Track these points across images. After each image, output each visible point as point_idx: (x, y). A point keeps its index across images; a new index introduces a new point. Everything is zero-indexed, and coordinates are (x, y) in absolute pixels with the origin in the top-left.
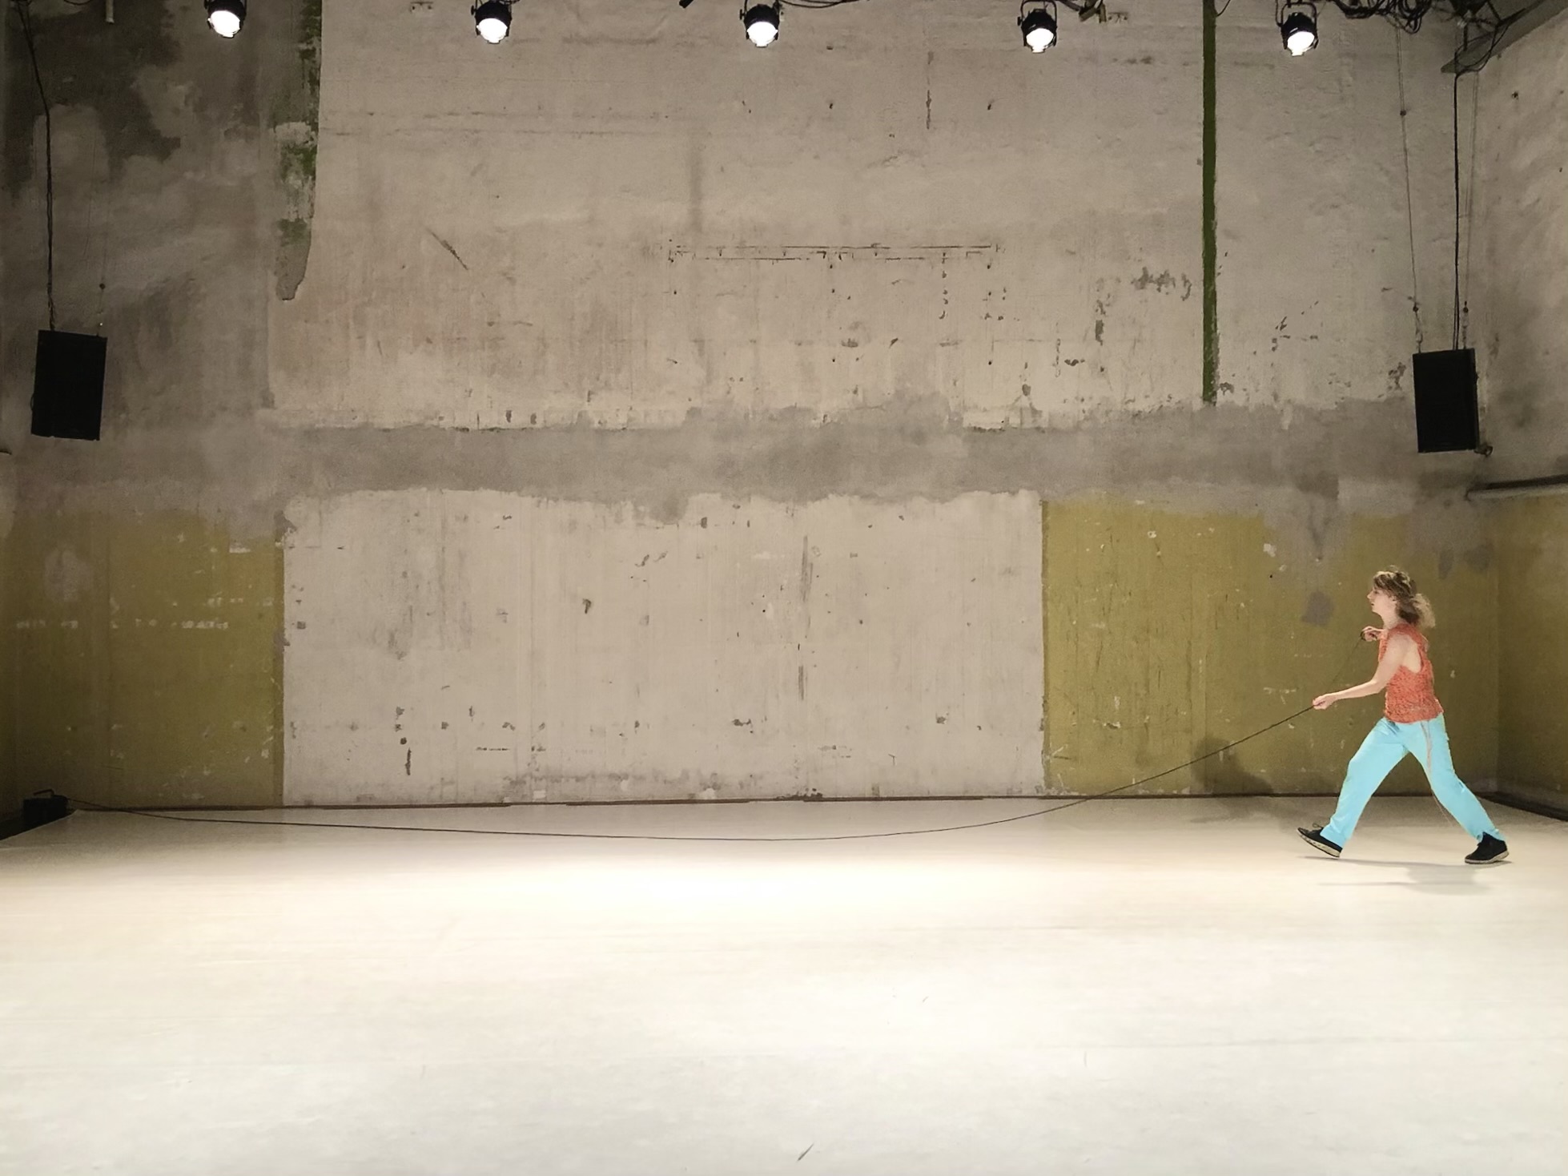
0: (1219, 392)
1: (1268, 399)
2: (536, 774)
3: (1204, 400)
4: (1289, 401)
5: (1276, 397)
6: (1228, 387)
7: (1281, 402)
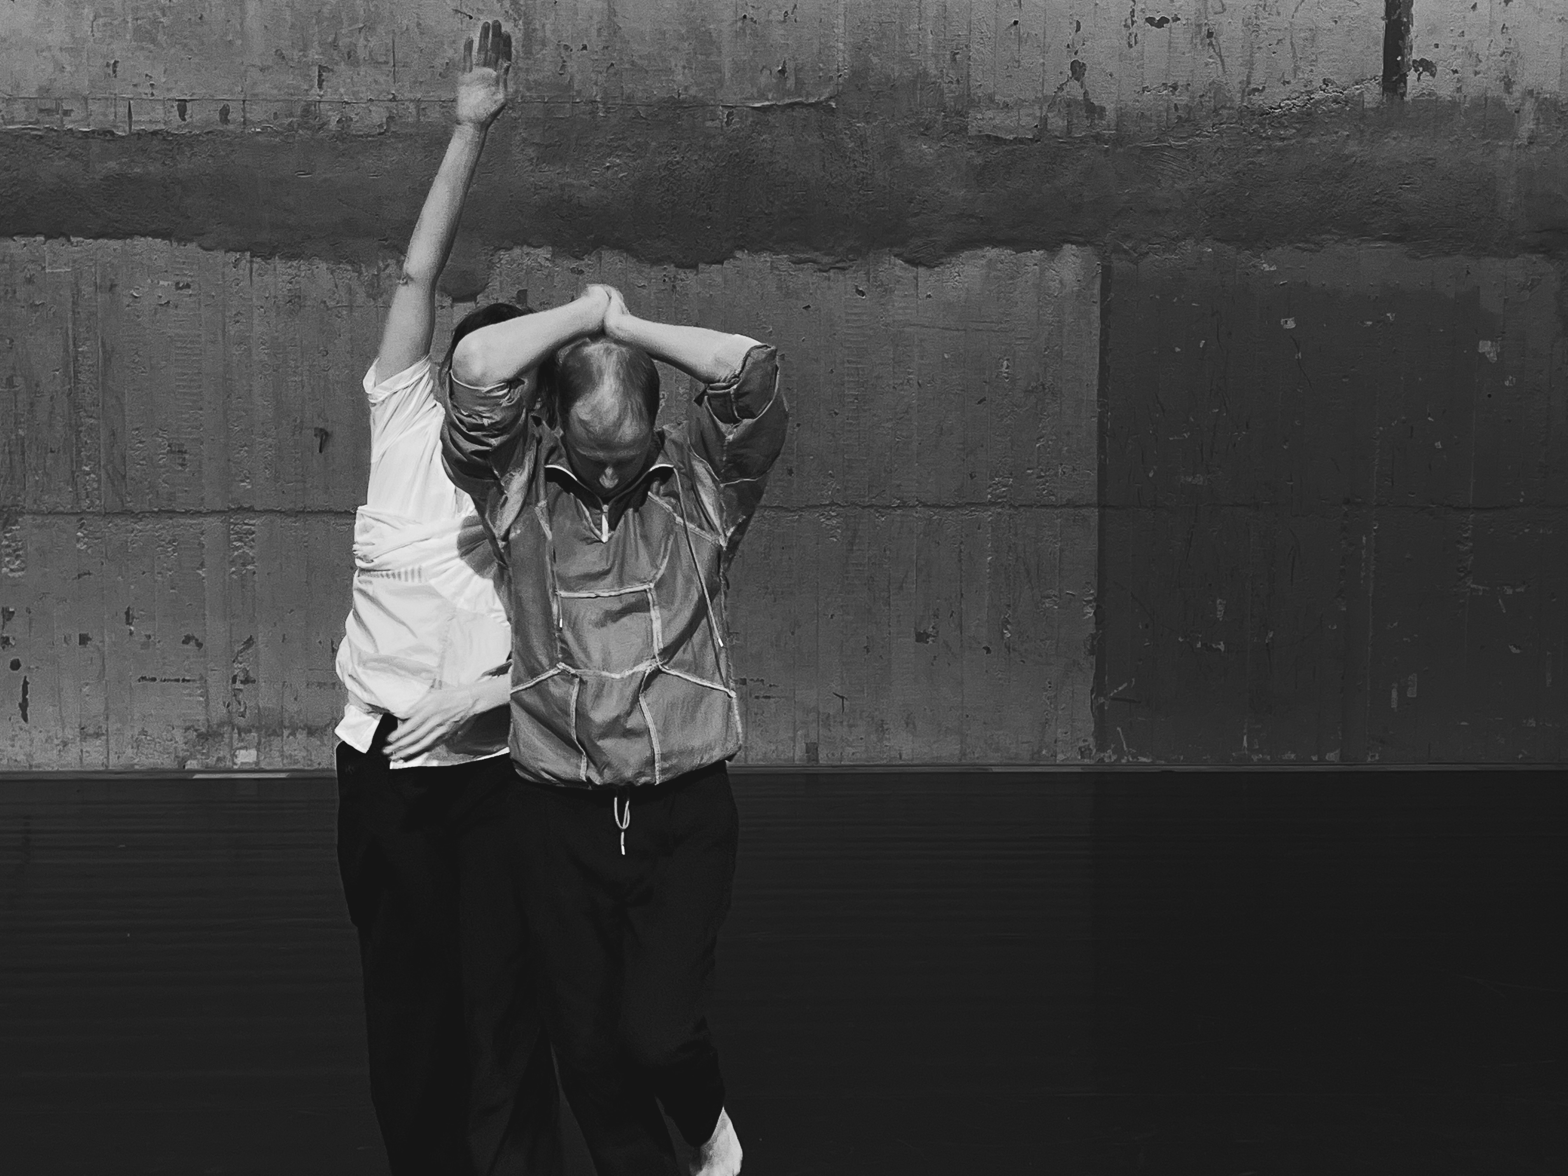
0: (1412, 76)
1: (1496, 90)
2: (241, 722)
3: (1385, 89)
4: (1531, 92)
5: (1508, 85)
6: (1427, 66)
7: (1517, 95)
